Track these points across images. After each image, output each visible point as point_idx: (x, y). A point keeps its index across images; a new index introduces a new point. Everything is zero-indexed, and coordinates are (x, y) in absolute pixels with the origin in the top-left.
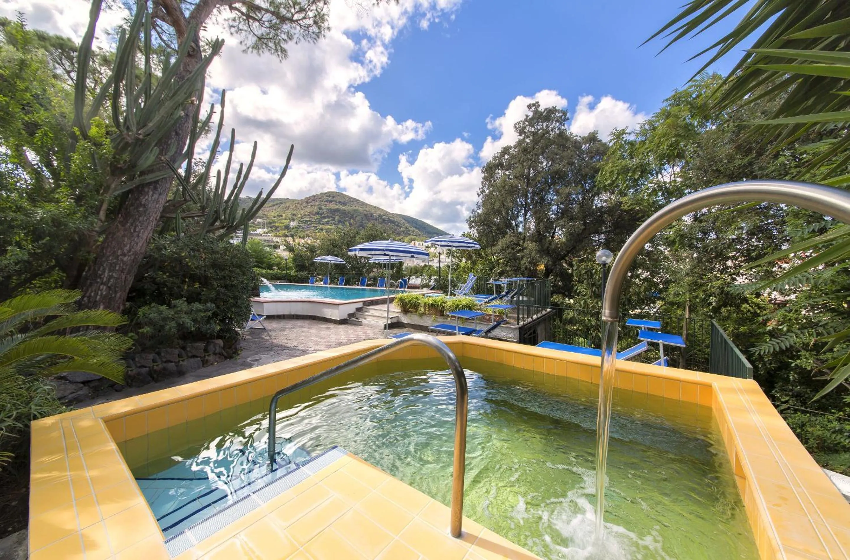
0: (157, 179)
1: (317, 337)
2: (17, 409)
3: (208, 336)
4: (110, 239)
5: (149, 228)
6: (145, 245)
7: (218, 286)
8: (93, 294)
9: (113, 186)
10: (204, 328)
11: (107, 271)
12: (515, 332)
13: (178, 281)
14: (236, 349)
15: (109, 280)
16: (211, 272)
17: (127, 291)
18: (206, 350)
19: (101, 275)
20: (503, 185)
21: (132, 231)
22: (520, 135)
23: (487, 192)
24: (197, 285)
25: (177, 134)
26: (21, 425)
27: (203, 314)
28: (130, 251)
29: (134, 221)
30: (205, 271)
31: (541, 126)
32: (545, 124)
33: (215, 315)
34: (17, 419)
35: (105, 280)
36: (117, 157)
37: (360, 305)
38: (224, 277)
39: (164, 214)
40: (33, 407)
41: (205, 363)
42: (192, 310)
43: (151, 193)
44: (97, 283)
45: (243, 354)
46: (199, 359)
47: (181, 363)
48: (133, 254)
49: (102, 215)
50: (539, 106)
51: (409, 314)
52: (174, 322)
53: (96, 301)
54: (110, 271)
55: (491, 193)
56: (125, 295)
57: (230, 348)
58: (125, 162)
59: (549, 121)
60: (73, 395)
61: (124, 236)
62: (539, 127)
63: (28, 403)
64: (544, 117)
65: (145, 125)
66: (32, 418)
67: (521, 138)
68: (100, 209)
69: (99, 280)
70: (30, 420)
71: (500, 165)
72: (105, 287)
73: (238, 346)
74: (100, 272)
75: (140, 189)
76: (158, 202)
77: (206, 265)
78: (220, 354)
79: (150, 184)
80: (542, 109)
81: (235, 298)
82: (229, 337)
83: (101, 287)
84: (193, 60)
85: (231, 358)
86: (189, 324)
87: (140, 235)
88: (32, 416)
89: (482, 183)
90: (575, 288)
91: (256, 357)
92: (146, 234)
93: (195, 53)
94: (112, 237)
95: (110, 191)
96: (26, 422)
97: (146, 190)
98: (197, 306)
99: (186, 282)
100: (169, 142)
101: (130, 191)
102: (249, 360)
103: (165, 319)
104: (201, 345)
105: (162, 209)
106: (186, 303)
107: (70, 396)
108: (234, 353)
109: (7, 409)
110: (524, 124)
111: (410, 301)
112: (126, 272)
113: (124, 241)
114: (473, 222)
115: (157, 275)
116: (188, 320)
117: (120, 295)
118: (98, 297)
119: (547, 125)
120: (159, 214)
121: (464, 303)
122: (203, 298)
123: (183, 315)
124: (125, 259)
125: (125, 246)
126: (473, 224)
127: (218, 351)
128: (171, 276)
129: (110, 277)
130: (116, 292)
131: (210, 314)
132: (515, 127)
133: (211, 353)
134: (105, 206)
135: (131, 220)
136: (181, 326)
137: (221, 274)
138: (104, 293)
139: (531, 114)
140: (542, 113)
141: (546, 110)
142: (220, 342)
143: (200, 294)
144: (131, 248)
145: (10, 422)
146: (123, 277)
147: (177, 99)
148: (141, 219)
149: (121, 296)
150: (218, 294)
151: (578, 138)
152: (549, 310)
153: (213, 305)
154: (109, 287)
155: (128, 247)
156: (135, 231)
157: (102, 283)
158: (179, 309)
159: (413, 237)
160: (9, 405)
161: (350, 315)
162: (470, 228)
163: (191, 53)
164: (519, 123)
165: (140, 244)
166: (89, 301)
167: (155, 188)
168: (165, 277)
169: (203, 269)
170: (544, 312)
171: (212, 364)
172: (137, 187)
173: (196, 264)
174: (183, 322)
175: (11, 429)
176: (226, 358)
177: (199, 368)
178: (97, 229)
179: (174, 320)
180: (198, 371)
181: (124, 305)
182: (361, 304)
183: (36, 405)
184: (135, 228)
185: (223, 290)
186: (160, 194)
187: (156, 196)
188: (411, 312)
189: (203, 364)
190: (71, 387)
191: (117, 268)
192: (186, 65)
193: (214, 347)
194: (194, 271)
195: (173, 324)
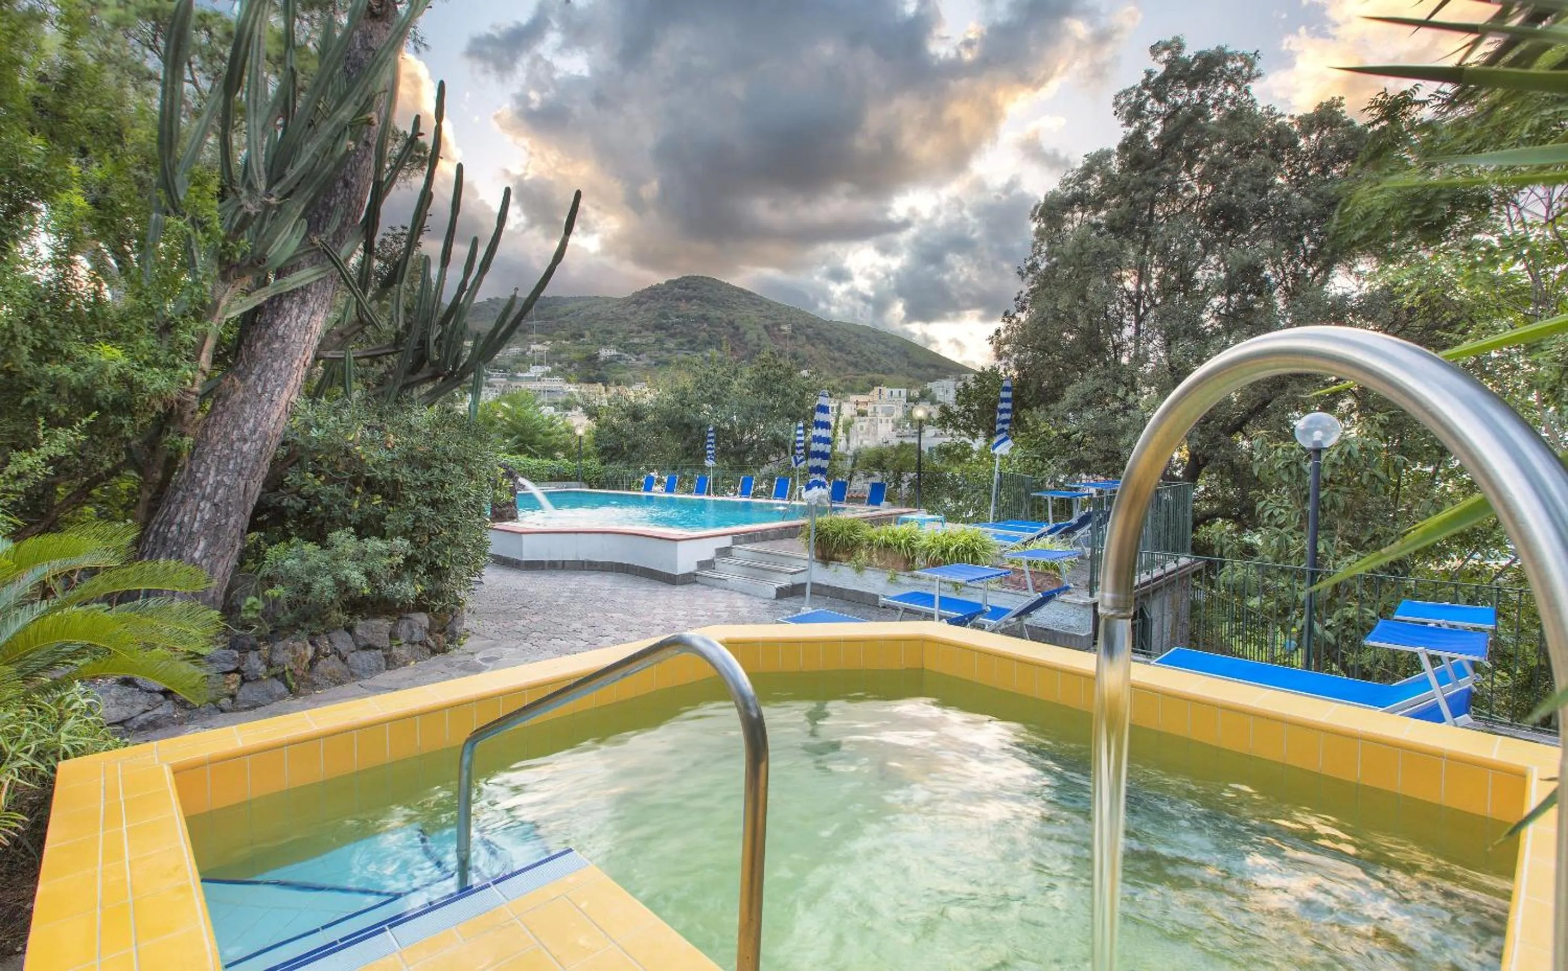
0: (307, 282)
1: (626, 611)
2: (37, 738)
3: (398, 605)
4: (220, 408)
5: (292, 383)
6: (283, 417)
7: (418, 502)
8: (186, 519)
9: (224, 302)
10: (389, 589)
11: (212, 473)
12: (1082, 615)
13: (340, 491)
14: (454, 633)
15: (216, 490)
16: (404, 474)
17: (250, 510)
18: (393, 636)
19: (201, 481)
20: (1078, 250)
21: (260, 390)
22: (1129, 124)
23: (1043, 266)
24: (378, 500)
25: (347, 184)
26: (43, 768)
27: (386, 561)
28: (254, 431)
29: (263, 371)
30: (393, 471)
31: (1182, 96)
32: (1195, 93)
33: (411, 562)
34: (39, 756)
35: (208, 490)
36: (231, 244)
37: (727, 542)
38: (431, 483)
39: (322, 353)
40: (63, 735)
41: (391, 662)
42: (365, 553)
43: (295, 312)
44: (195, 495)
45: (469, 644)
46: (379, 652)
47: (395, 650)
48: (260, 438)
49: (205, 361)
50: (1181, 47)
51: (833, 566)
52: (330, 577)
53: (191, 533)
54: (218, 472)
55: (1052, 269)
56: (245, 521)
57: (442, 631)
58: (244, 254)
59: (1206, 82)
60: (147, 715)
61: (243, 402)
62: (1180, 101)
63: (56, 728)
64: (1193, 74)
65: (281, 177)
66: (61, 756)
67: (1131, 130)
68: (201, 351)
69: (197, 491)
70: (58, 759)
71: (1080, 200)
72: (208, 505)
73: (458, 629)
74: (199, 475)
75: (275, 305)
76: (308, 328)
77: (394, 459)
78: (420, 643)
79: (294, 292)
80: (1188, 53)
81: (453, 526)
82: (443, 609)
83: (202, 505)
84: (380, 25)
85: (444, 651)
86: (358, 582)
87: (275, 398)
88: (61, 752)
89: (1034, 245)
90: (1260, 506)
91: (493, 652)
92: (286, 395)
93: (384, 9)
94: (223, 405)
95: (219, 314)
96: (53, 763)
97: (287, 305)
98: (374, 544)
99: (355, 493)
100: (332, 203)
101: (257, 310)
102: (478, 658)
103: (312, 571)
104: (384, 624)
105: (316, 343)
106: (353, 538)
107: (141, 717)
108: (451, 642)
109: (24, 736)
110: (1140, 94)
111: (836, 535)
112: (247, 472)
113: (243, 411)
114: (1007, 341)
115: (303, 479)
116: (355, 574)
117: (237, 520)
118: (196, 525)
119: (1201, 95)
120: (310, 354)
121: (961, 541)
122: (389, 527)
123: (347, 563)
124: (246, 448)
125: (246, 421)
126: (1006, 348)
127: (416, 638)
128: (330, 481)
129: (219, 484)
130: (228, 515)
131: (400, 560)
132: (1116, 104)
133: (403, 640)
134: (210, 344)
135: (257, 370)
136: (343, 586)
137: (424, 477)
138: (207, 517)
139: (1160, 69)
140: (1187, 65)
141: (1198, 56)
142: (423, 619)
143: (383, 519)
144: (258, 424)
145: (26, 761)
146: (242, 484)
147: (340, 117)
148: (276, 365)
149: (236, 522)
150: (418, 519)
151: (1287, 120)
152: (1183, 561)
153: (407, 543)
154: (215, 505)
155: (251, 425)
156: (264, 391)
157: (203, 498)
158: (340, 549)
159: (877, 376)
160: (26, 730)
161: (703, 565)
162: (999, 357)
163: (376, 10)
164: (1126, 93)
165: (274, 417)
166: (180, 532)
167: (304, 302)
168: (318, 483)
169: (388, 466)
170: (1171, 566)
171: (405, 664)
172: (271, 301)
173: (376, 456)
174: (347, 577)
175: (28, 773)
176: (434, 652)
177: (379, 670)
178: (197, 389)
179: (329, 572)
180: (377, 677)
181: (243, 539)
182: (729, 538)
183: (69, 733)
184: (264, 386)
185: (426, 511)
186: (313, 313)
187: (304, 318)
188: (839, 560)
189: (387, 664)
190: (142, 700)
191: (231, 467)
192: (366, 37)
193: (410, 627)
194: (370, 471)
195: (328, 581)
